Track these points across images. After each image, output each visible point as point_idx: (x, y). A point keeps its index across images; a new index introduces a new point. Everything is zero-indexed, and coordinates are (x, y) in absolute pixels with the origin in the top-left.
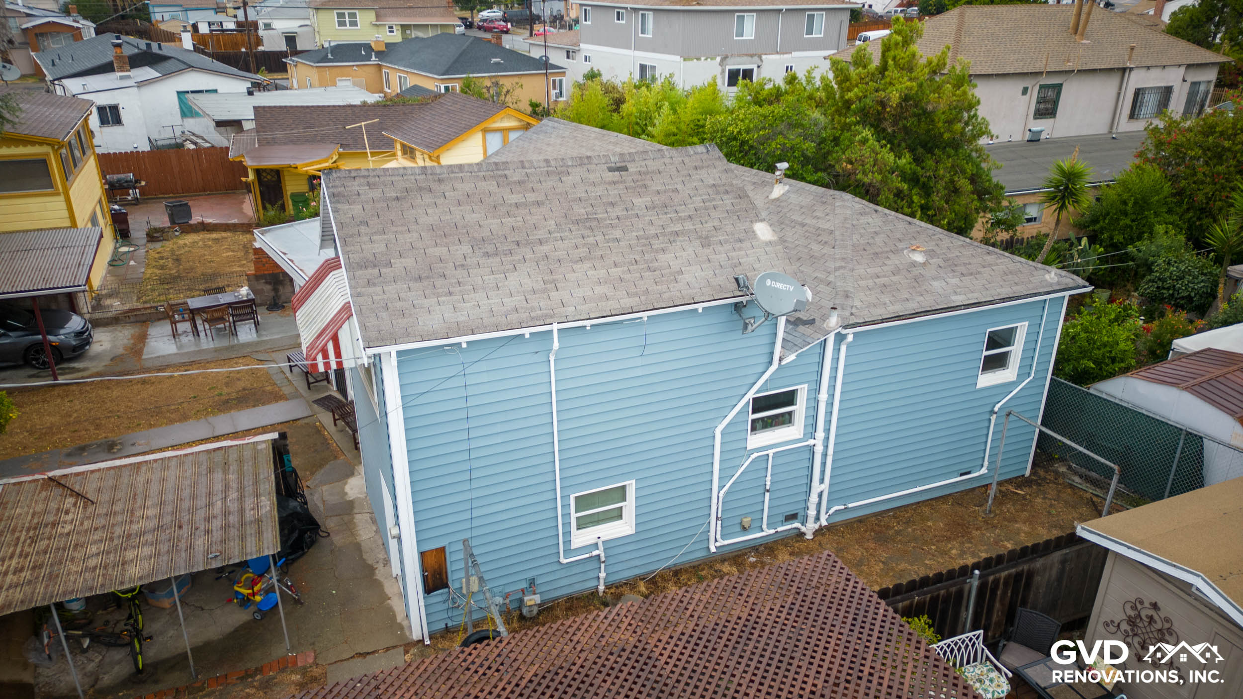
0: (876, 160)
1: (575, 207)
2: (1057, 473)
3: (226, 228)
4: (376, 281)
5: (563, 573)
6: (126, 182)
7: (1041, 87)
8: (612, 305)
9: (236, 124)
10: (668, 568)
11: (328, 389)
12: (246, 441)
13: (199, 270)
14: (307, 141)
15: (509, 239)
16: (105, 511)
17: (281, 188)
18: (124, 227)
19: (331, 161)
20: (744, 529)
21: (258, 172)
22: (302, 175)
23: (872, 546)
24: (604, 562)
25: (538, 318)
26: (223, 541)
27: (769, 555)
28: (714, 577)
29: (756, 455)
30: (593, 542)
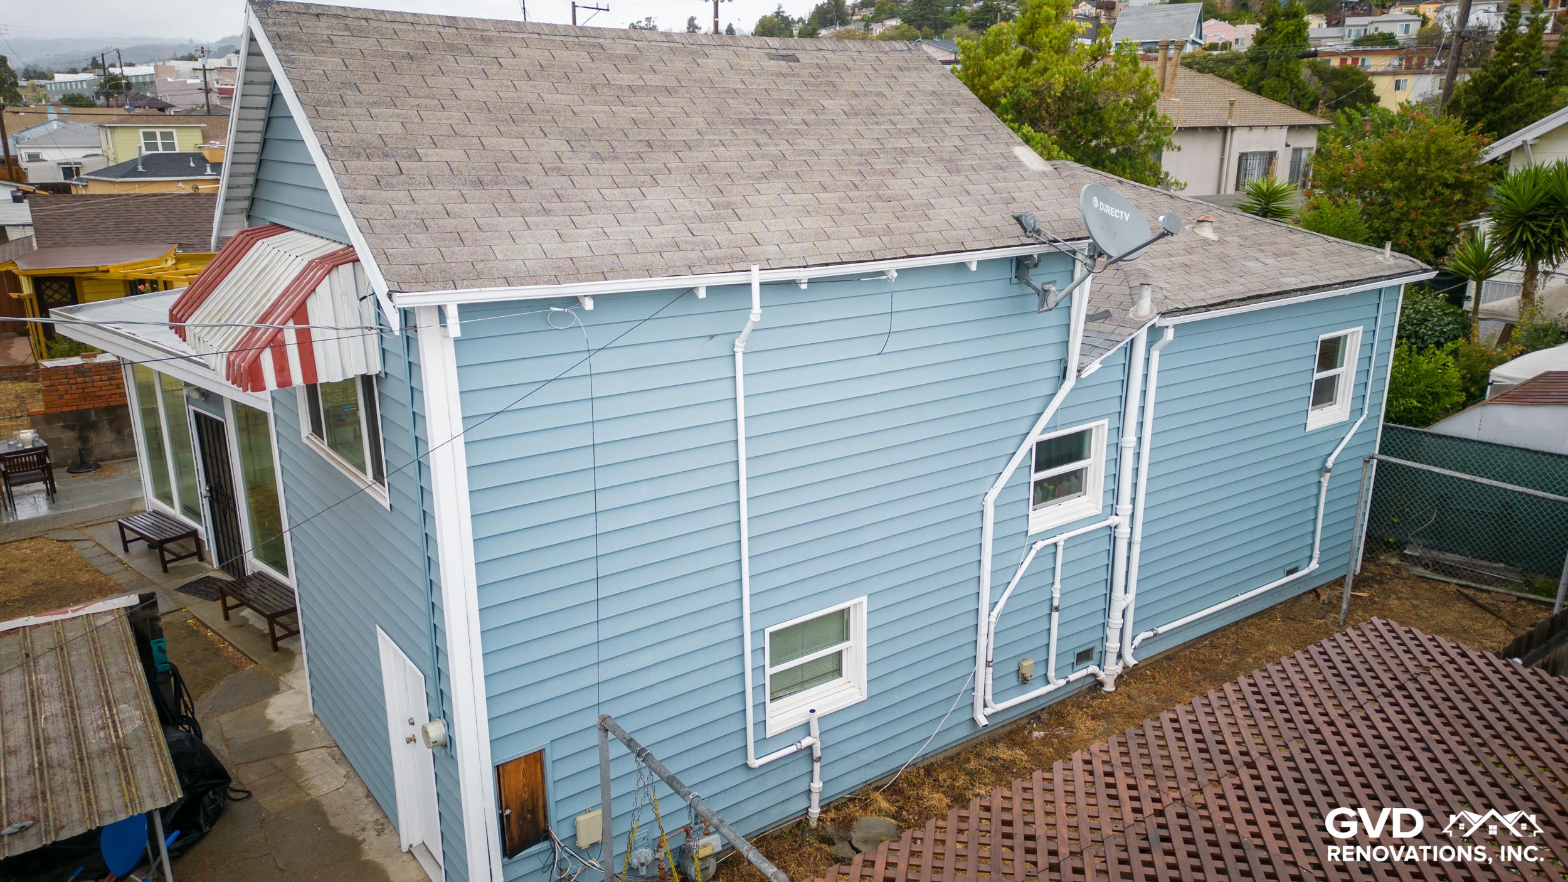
1: (730, 101)
2: (1391, 566)
5: (752, 788)
10: (915, 764)
11: (202, 569)
14: (122, 240)
15: (631, 137)
19: (164, 264)
20: (1024, 680)
21: (38, 285)
24: (819, 759)
25: (719, 261)
26: (40, 797)
27: (1061, 724)
28: (993, 769)
29: (1040, 545)
30: (802, 720)
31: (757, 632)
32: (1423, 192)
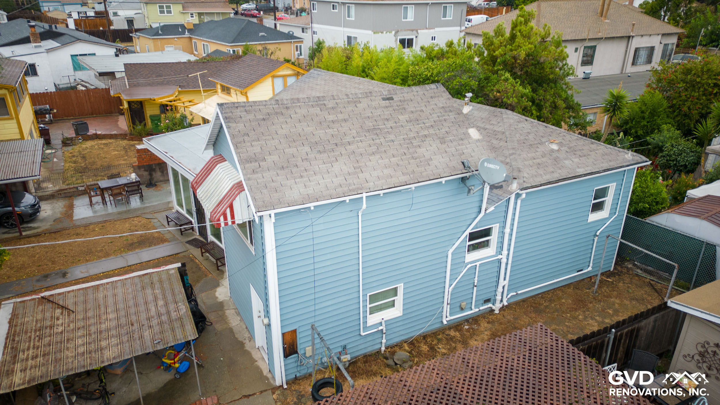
0: (514, 90)
1: (366, 122)
2: (627, 268)
3: (111, 137)
4: (258, 170)
5: (362, 341)
6: (45, 110)
7: (585, 47)
8: (394, 181)
9: (111, 75)
10: (420, 335)
11: (194, 235)
12: (162, 269)
13: (99, 163)
14: (158, 84)
15: (331, 142)
16: (82, 317)
17: (143, 112)
18: (47, 137)
19: (175, 96)
20: (462, 309)
21: (129, 103)
22: (156, 104)
23: (534, 315)
24: (385, 333)
25: (353, 190)
26: (162, 332)
27: (476, 324)
28: (447, 339)
29: (469, 266)
30: (379, 321)
31: (365, 295)
32: (698, 89)
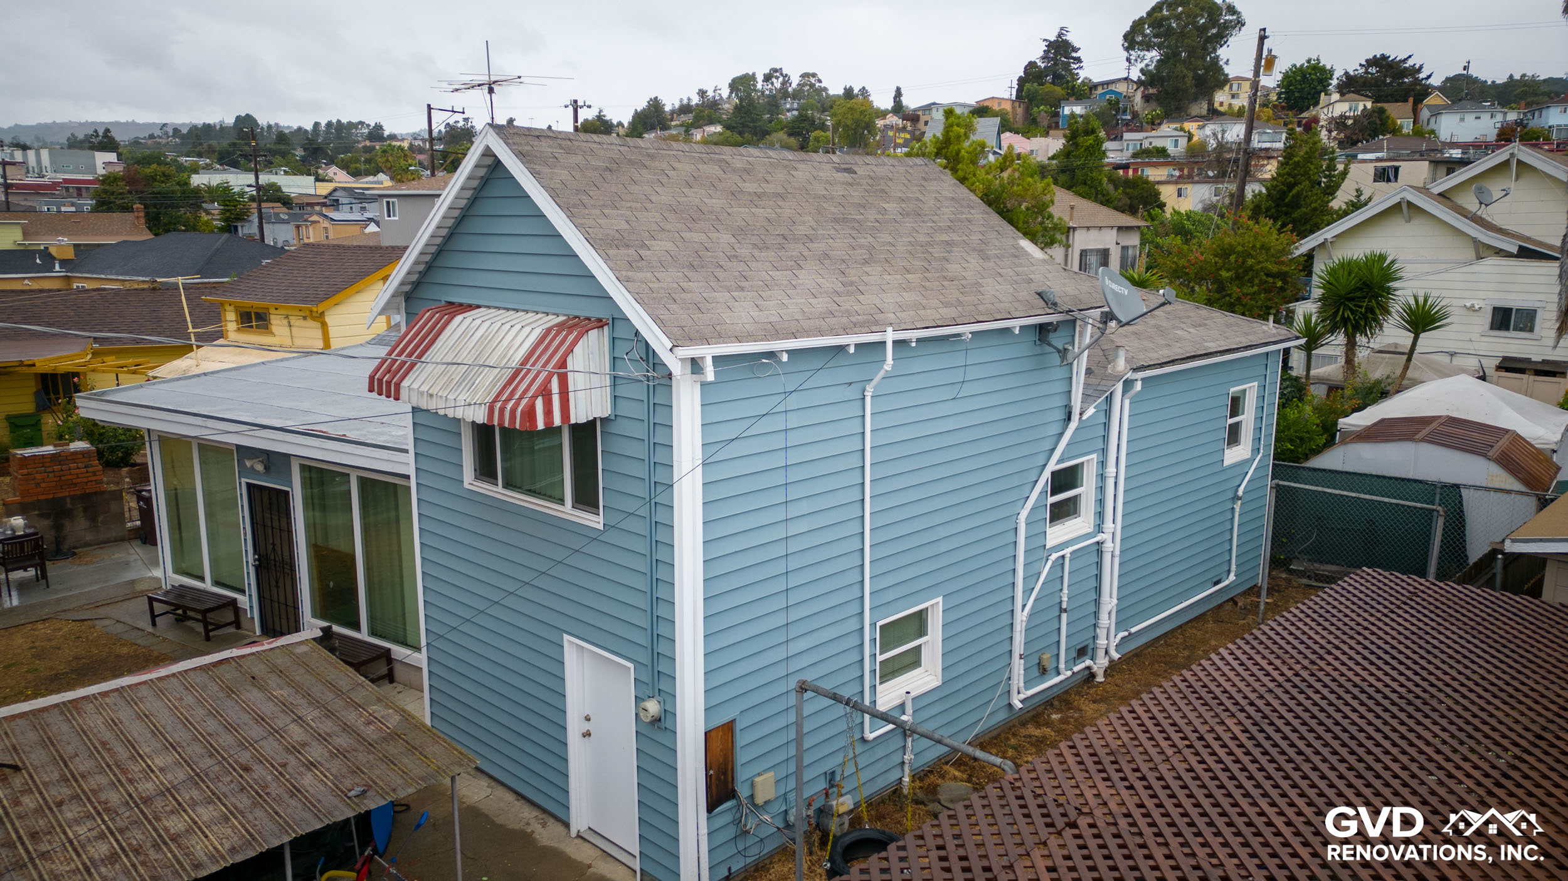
1: (824, 204)
2: (1282, 578)
5: (867, 759)
12: (266, 647)
15: (772, 232)
16: (55, 774)
20: (1043, 671)
26: (357, 771)
27: (1070, 709)
28: (1030, 743)
29: (1054, 556)
30: (898, 702)
31: (873, 625)
32: (1251, 281)
